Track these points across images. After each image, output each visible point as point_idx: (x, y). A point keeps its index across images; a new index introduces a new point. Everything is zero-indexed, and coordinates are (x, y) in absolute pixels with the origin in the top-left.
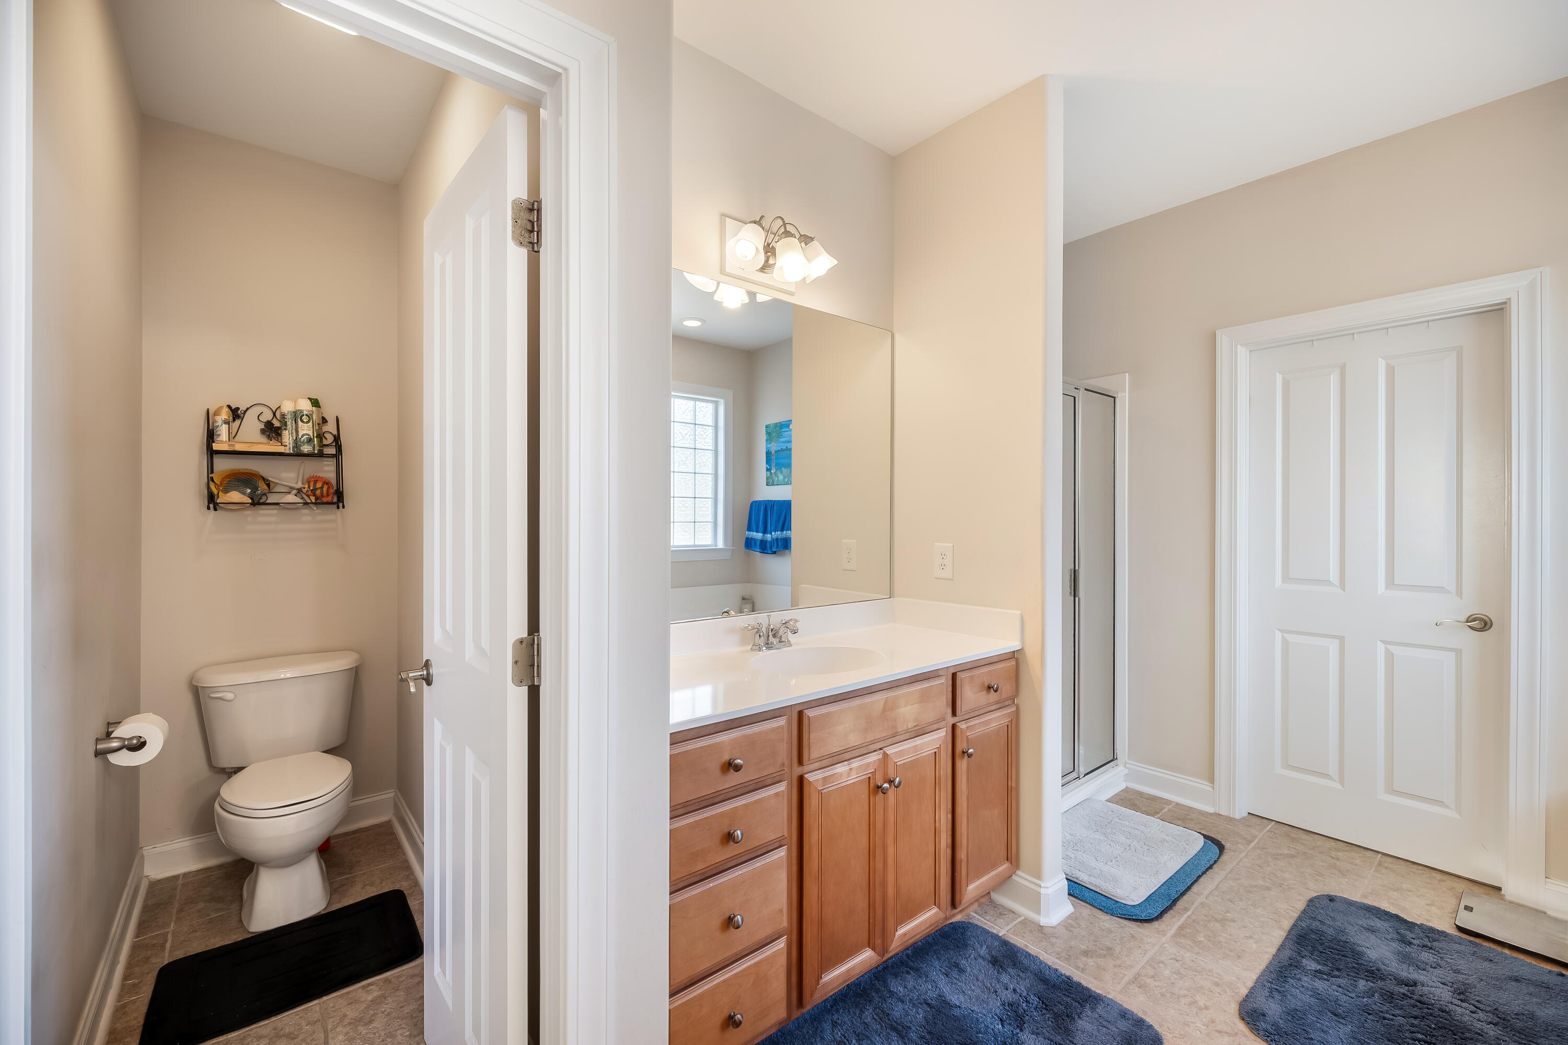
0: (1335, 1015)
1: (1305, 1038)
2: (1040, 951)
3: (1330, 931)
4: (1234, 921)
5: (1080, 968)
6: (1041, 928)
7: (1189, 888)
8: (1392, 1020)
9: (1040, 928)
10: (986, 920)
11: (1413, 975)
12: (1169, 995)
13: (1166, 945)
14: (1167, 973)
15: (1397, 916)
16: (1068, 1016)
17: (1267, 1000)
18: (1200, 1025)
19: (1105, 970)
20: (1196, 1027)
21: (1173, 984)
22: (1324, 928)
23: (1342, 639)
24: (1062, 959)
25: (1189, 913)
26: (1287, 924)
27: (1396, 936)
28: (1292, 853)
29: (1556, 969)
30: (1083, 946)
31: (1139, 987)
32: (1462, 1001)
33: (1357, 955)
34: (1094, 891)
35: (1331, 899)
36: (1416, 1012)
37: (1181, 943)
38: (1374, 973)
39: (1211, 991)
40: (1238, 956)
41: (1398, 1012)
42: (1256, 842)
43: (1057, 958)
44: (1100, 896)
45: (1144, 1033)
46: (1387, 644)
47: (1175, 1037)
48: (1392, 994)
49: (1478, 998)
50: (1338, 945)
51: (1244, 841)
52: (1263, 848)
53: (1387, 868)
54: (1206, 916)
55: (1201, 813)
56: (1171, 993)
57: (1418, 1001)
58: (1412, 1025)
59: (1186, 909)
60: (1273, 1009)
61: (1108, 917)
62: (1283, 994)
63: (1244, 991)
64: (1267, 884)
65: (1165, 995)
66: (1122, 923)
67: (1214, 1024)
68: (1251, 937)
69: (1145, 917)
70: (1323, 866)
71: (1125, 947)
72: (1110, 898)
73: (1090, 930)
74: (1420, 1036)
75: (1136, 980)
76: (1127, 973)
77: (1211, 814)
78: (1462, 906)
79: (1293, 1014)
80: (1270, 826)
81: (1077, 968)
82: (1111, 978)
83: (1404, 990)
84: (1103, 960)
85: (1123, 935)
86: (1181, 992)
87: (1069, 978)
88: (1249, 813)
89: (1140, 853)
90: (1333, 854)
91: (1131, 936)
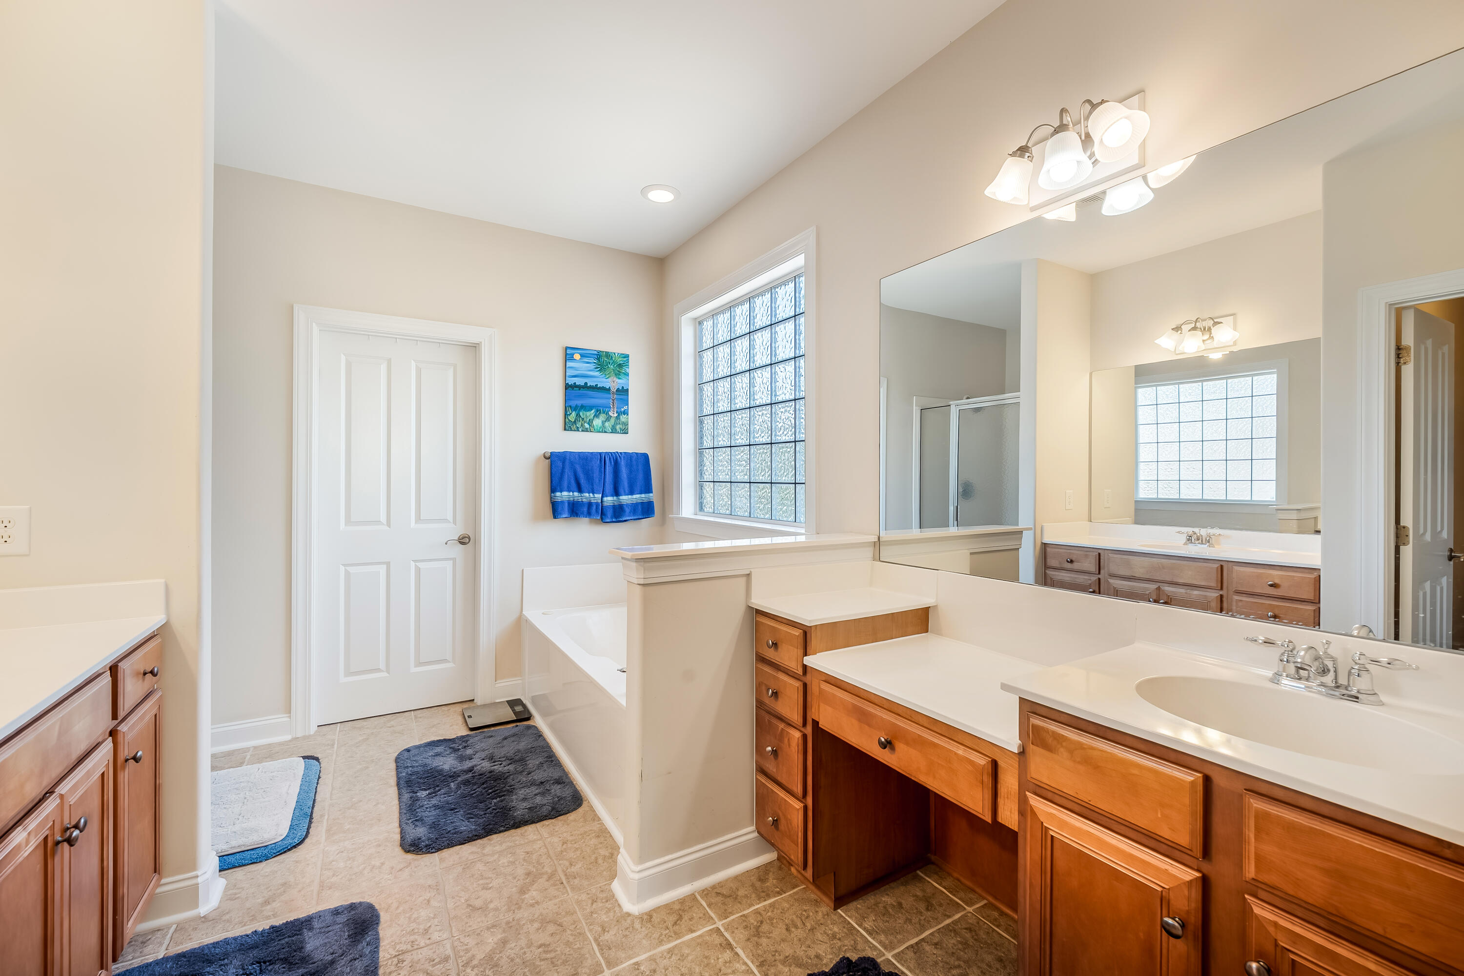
0: (452, 810)
1: (447, 833)
2: (220, 935)
3: (419, 769)
4: (361, 801)
5: (270, 916)
6: (205, 919)
7: (314, 800)
8: (475, 793)
9: (203, 920)
10: (129, 960)
11: (468, 764)
12: (354, 877)
13: (326, 849)
14: (342, 865)
15: (445, 740)
16: (295, 951)
17: (415, 830)
18: (387, 877)
19: (293, 900)
20: (385, 880)
21: (351, 868)
22: (415, 769)
23: (388, 564)
24: (248, 923)
25: (326, 817)
26: (393, 781)
27: (451, 750)
28: (365, 737)
29: (514, 725)
30: (259, 900)
31: (329, 889)
32: (494, 762)
33: (440, 772)
34: (238, 853)
35: (408, 750)
36: (482, 781)
37: (336, 839)
38: (454, 776)
39: (379, 852)
40: (378, 820)
41: (475, 787)
42: (336, 742)
43: (242, 927)
44: (246, 852)
45: (360, 910)
46: (417, 562)
47: (378, 896)
48: (467, 780)
49: (499, 757)
50: (429, 773)
51: (329, 747)
52: (345, 744)
53: (420, 718)
54: (340, 811)
55: (281, 744)
56: (354, 874)
57: (479, 775)
58: (484, 788)
59: (322, 816)
60: (421, 832)
61: (264, 864)
62: (421, 820)
63: (397, 837)
64: (364, 766)
65: (351, 879)
66: (280, 859)
67: (394, 869)
68: (378, 804)
69: (298, 841)
70: (388, 735)
71: (296, 873)
72: (257, 848)
73: (255, 884)
74: (490, 791)
75: (323, 887)
76: (312, 888)
77: (290, 741)
78: (467, 717)
79: (434, 826)
80: (338, 728)
81: (268, 918)
82: (303, 902)
83: (470, 775)
84: (285, 895)
85: (288, 866)
86: (360, 868)
87: (272, 927)
88: (318, 726)
89: (260, 798)
90: (389, 725)
91: (295, 862)
